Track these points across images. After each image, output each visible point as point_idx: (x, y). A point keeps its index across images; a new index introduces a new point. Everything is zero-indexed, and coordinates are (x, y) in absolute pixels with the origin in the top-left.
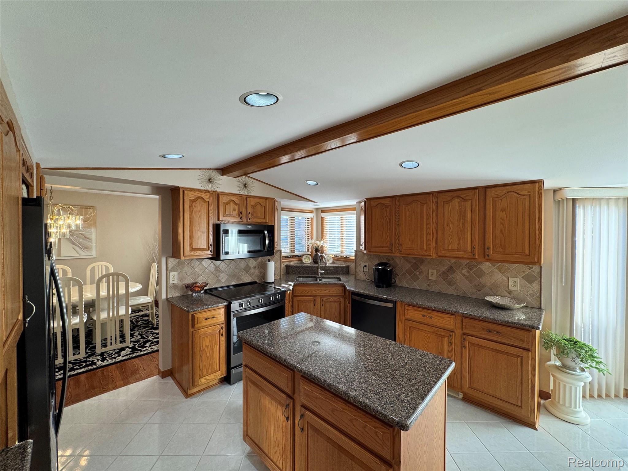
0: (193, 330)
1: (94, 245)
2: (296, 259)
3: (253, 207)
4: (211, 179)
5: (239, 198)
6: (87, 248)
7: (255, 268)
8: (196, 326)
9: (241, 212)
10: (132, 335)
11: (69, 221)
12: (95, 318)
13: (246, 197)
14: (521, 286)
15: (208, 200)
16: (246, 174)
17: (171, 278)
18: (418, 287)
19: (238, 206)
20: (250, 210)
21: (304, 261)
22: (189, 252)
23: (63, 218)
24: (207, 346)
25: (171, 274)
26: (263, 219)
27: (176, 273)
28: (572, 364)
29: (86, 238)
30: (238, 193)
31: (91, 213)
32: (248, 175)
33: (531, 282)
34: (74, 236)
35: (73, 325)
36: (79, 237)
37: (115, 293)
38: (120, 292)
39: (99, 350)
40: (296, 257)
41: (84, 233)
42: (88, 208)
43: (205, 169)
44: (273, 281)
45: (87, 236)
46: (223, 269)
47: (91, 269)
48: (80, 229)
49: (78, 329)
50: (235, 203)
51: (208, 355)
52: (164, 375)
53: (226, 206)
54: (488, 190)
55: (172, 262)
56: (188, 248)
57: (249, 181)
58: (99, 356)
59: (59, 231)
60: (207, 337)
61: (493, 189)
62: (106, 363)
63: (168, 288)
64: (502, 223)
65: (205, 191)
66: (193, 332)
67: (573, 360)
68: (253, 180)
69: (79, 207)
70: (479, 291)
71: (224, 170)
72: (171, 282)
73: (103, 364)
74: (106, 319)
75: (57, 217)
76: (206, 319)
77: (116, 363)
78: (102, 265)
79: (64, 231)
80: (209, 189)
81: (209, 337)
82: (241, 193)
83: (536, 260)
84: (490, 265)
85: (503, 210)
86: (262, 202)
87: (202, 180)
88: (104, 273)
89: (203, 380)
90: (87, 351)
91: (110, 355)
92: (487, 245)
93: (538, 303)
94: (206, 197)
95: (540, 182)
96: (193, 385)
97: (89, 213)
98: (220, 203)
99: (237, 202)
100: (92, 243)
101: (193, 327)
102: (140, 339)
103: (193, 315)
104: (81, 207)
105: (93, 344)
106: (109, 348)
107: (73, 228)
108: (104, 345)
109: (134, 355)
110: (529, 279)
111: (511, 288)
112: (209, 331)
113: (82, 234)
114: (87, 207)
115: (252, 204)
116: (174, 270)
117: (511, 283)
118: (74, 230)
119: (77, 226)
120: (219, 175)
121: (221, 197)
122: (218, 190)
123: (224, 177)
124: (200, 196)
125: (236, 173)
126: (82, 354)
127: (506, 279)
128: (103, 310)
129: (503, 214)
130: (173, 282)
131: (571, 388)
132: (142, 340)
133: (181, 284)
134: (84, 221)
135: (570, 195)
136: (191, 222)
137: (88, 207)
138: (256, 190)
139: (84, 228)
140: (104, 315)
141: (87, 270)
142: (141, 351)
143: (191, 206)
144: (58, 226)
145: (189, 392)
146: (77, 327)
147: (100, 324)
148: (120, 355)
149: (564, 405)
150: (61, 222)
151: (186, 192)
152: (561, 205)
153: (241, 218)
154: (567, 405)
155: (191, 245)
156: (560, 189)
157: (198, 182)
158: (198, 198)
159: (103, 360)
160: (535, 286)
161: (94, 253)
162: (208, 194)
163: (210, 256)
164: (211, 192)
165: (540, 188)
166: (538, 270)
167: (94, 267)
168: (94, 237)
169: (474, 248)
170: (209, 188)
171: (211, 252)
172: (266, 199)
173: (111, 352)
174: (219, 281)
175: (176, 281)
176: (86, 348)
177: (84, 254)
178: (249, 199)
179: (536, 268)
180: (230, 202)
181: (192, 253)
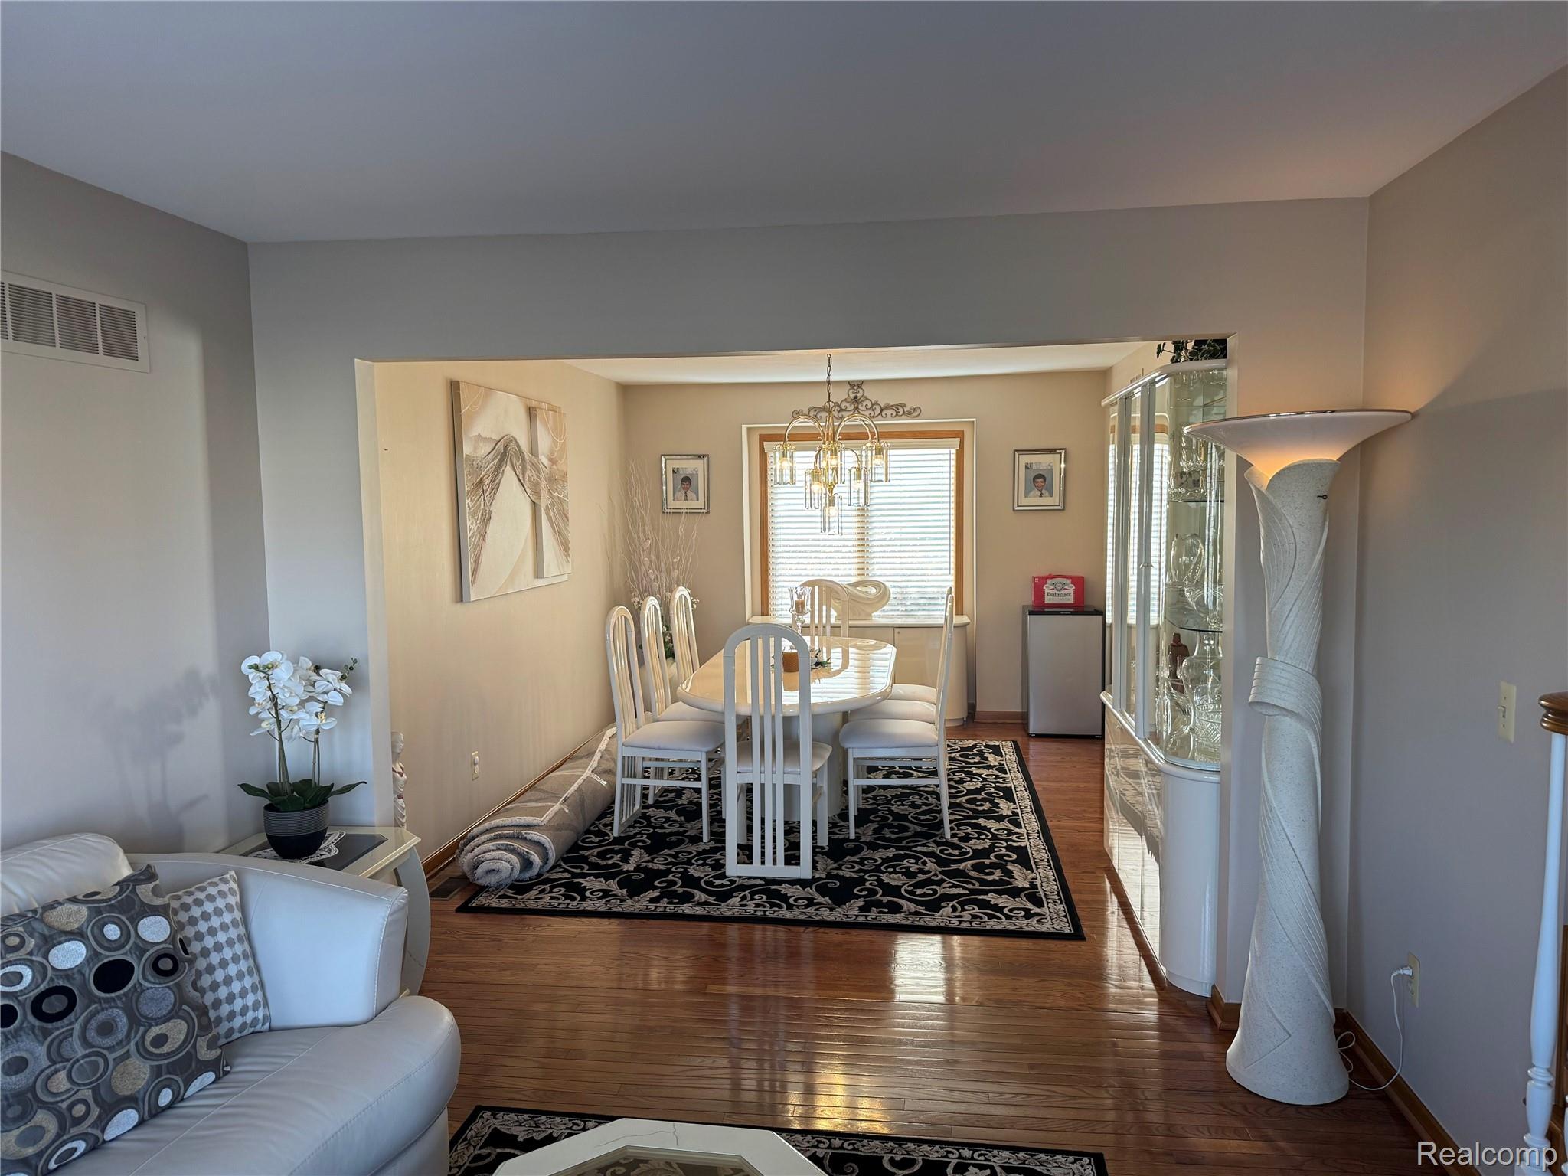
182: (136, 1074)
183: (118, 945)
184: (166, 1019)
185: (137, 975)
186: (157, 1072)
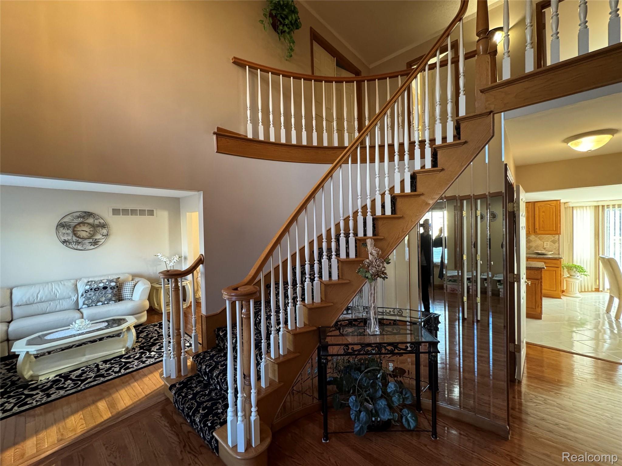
14: (550, 245)
28: (574, 274)
33: (554, 243)
54: (536, 203)
61: (538, 203)
64: (543, 218)
67: (575, 272)
70: (529, 249)
84: (535, 237)
85: (543, 212)
92: (536, 228)
93: (558, 252)
95: (560, 200)
110: (554, 242)
111: (545, 247)
117: (545, 245)
127: (543, 243)
129: (544, 214)
131: (574, 284)
135: (571, 205)
149: (571, 291)
152: (567, 209)
154: (573, 291)
156: (567, 202)
160: (557, 245)
165: (560, 203)
166: (558, 237)
169: (529, 229)
179: (557, 236)
182: (104, 299)
183: (107, 285)
184: (109, 294)
185: (108, 288)
186: (105, 299)
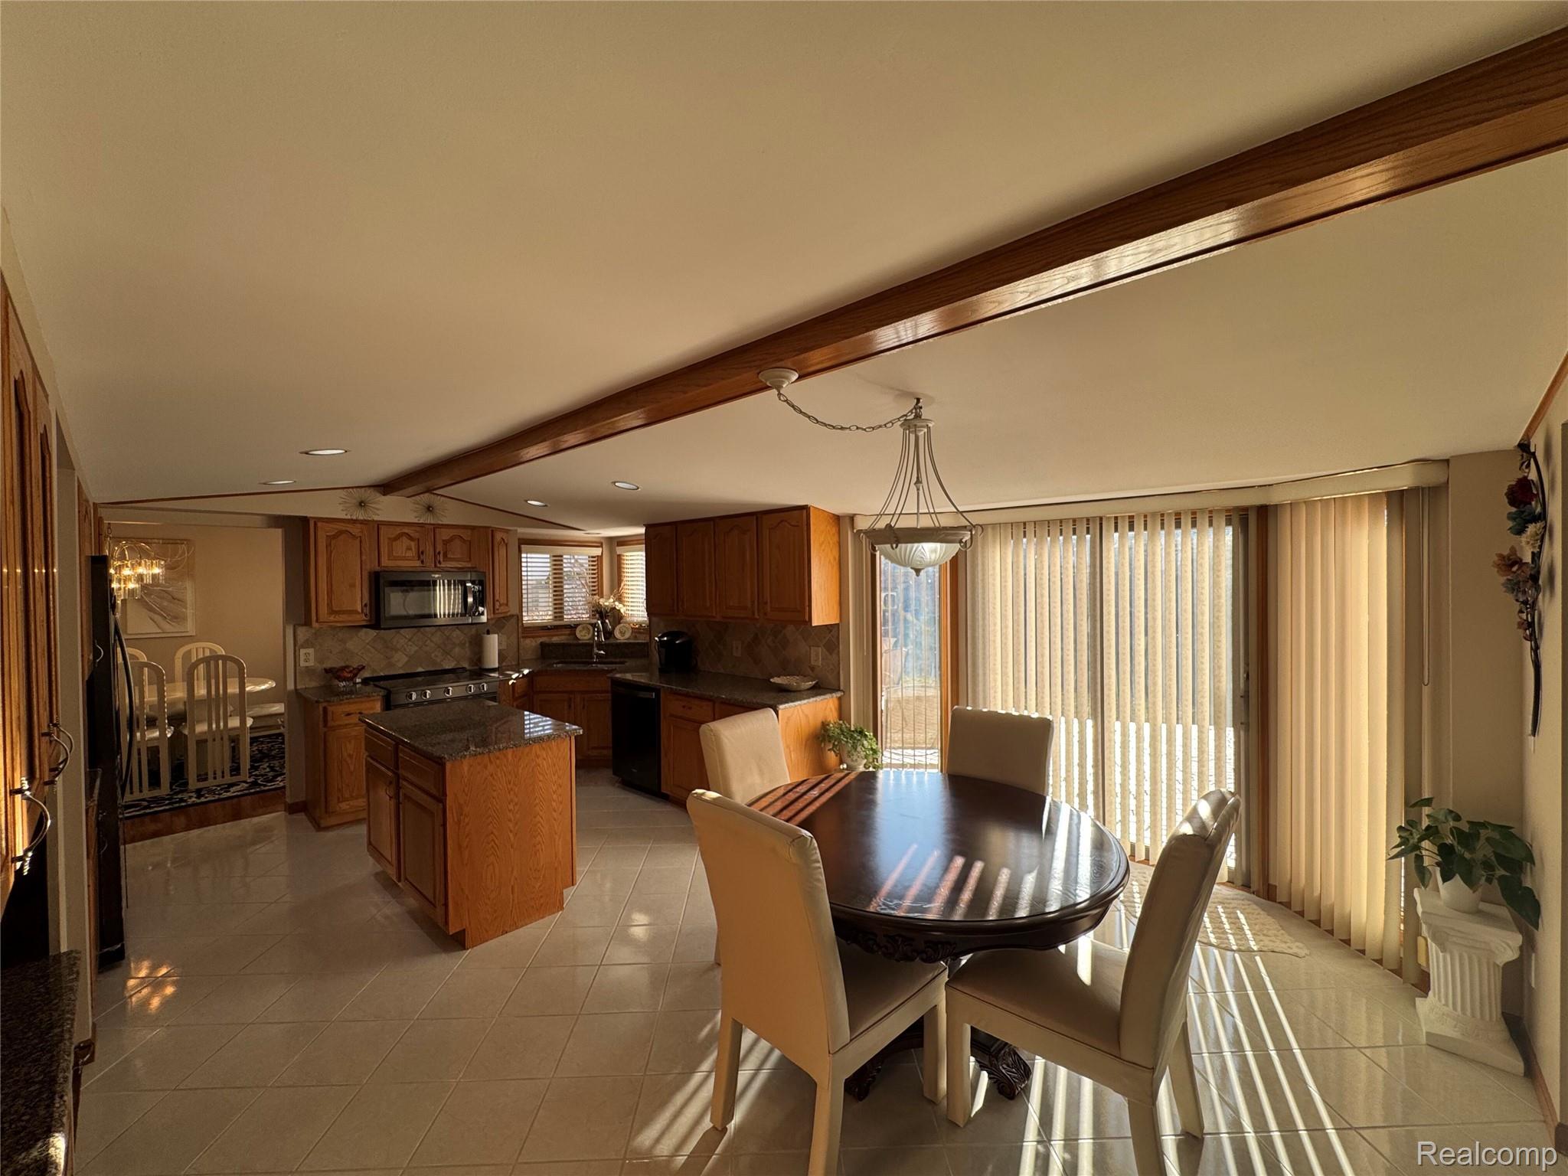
0: (325, 729)
1: (190, 612)
2: (567, 632)
3: (446, 543)
4: (362, 502)
5: (418, 529)
6: (178, 618)
7: (462, 645)
8: (330, 723)
9: (422, 553)
10: (253, 768)
11: (141, 570)
12: (186, 732)
13: (432, 527)
14: (823, 659)
15: (360, 535)
16: (429, 491)
17: (302, 658)
18: (722, 671)
19: (417, 541)
20: (439, 548)
21: (578, 635)
22: (326, 616)
23: (129, 565)
24: (350, 756)
25: (303, 651)
26: (467, 562)
27: (311, 651)
29: (173, 598)
30: (416, 521)
31: (184, 553)
32: (435, 492)
33: (831, 652)
34: (153, 597)
35: (148, 740)
36: (162, 598)
37: (221, 692)
38: (229, 691)
39: (193, 784)
40: (566, 628)
41: (170, 589)
42: (177, 543)
43: (352, 488)
44: (497, 666)
45: (176, 596)
46: (398, 646)
47: (184, 655)
48: (161, 581)
49: (157, 748)
50: (411, 538)
51: (352, 768)
52: (293, 809)
53: (394, 543)
54: (764, 518)
55: (303, 632)
56: (324, 609)
57: (437, 501)
58: (192, 792)
59: (123, 586)
60: (350, 742)
61: (769, 516)
62: (203, 799)
63: (298, 674)
64: (777, 566)
65: (354, 522)
66: (325, 733)
68: (442, 498)
69: (161, 541)
71: (387, 487)
72: (303, 664)
73: (198, 801)
74: (205, 733)
75: (119, 563)
76: (349, 714)
77: (219, 800)
78: (204, 648)
79: (131, 585)
80: (361, 518)
81: (353, 742)
82: (421, 522)
83: (807, 620)
85: (778, 547)
86: (466, 535)
87: (347, 505)
88: (201, 656)
89: (344, 806)
90: (174, 787)
91: (211, 792)
92: (765, 597)
93: (838, 682)
94: (355, 530)
96: (326, 812)
97: (180, 552)
98: (382, 538)
99: (416, 535)
100: (186, 608)
101: (325, 725)
102: (269, 772)
103: (325, 710)
104: (164, 541)
105: (183, 779)
106: (210, 782)
107: (148, 580)
108: (202, 778)
109: (253, 791)
110: (830, 648)
112: (354, 733)
113: (166, 592)
114: (175, 542)
115: (444, 538)
116: (307, 644)
117: (813, 655)
118: (152, 585)
119: (154, 577)
120: (378, 495)
121: (383, 530)
122: (376, 518)
123: (388, 498)
124: (344, 529)
125: (410, 490)
126: (164, 790)
127: (809, 649)
128: (200, 721)
129: (777, 553)
130: (307, 664)
132: (271, 774)
133: (320, 667)
134: (168, 568)
136: (329, 570)
137: (179, 541)
138: (451, 514)
139: (165, 579)
140: (201, 728)
141: (176, 657)
142: (265, 786)
143: (328, 546)
144: (122, 578)
145: (323, 823)
146: (156, 744)
147: (195, 742)
148: (229, 791)
150: (126, 572)
151: (319, 524)
153: (422, 562)
155: (330, 605)
157: (341, 507)
158: (341, 532)
159: (198, 797)
160: (835, 657)
161: (190, 628)
162: (359, 526)
163: (364, 623)
164: (364, 522)
166: (837, 633)
167: (190, 651)
168: (189, 597)
169: (753, 603)
170: (360, 515)
171: (366, 615)
172: (473, 528)
173: (214, 788)
174: (391, 665)
175: (311, 663)
176: (171, 785)
177: (171, 628)
178: (437, 530)
179: (835, 631)
180: (402, 536)
181: (332, 618)
